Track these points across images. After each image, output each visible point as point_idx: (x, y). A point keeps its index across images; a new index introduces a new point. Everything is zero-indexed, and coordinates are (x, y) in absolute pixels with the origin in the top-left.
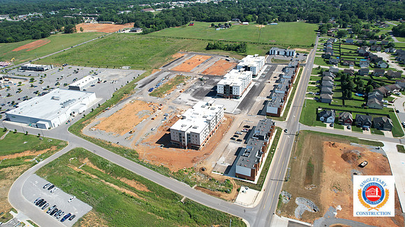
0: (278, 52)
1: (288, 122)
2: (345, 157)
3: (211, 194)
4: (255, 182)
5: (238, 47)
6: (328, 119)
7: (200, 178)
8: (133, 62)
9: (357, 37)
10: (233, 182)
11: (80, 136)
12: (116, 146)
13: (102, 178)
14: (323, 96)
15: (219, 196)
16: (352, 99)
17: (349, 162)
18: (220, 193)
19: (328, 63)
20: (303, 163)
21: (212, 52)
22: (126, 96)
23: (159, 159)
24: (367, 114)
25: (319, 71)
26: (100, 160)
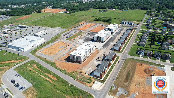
0: (125, 23)
1: (123, 54)
2: (145, 71)
3: (82, 83)
4: (102, 79)
5: (108, 20)
6: (141, 53)
7: (79, 76)
8: (62, 25)
9: (164, 17)
10: (92, 79)
11: (34, 55)
12: (48, 60)
13: (39, 73)
14: (141, 43)
15: (85, 84)
16: (155, 45)
17: (147, 73)
18: (86, 83)
19: (147, 28)
20: (125, 73)
21: (97, 22)
22: (56, 40)
23: (64, 67)
24: (160, 52)
25: (142, 32)
26: (40, 66)
